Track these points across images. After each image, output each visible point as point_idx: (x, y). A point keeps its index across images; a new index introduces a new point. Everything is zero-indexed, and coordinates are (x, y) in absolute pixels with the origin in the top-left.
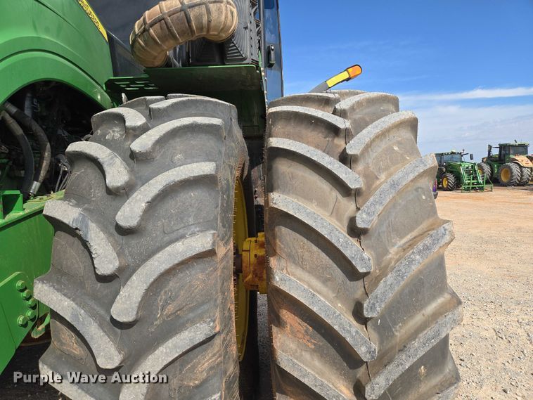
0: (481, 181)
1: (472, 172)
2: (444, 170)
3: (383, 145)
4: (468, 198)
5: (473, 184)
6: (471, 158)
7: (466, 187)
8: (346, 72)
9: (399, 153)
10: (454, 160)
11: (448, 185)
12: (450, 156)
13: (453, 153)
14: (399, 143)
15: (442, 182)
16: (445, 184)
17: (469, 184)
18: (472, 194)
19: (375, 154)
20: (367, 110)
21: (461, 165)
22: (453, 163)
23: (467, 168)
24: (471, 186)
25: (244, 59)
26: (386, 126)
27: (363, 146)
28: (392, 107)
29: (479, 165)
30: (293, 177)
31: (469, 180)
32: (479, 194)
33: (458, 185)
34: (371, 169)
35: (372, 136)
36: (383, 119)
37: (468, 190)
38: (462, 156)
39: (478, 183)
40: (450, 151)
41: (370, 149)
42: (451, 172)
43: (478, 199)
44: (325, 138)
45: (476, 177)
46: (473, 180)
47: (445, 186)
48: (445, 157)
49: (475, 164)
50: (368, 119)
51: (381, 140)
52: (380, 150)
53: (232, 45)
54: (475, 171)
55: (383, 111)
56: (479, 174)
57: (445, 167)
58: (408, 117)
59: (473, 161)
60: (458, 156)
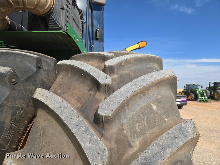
0: (206, 98)
1: (202, 94)
2: (190, 92)
3: (142, 103)
4: (201, 105)
5: (203, 99)
6: (202, 87)
7: (200, 100)
8: (138, 44)
9: (157, 113)
10: (194, 87)
11: (192, 98)
12: (192, 86)
13: (193, 85)
14: (158, 102)
15: (189, 97)
16: (190, 98)
17: (201, 99)
18: (202, 103)
19: (132, 113)
20: (135, 67)
21: (197, 90)
22: (194, 89)
23: (200, 91)
24: (202, 100)
25: (60, 29)
26: (145, 84)
27: (117, 106)
28: (156, 66)
29: (205, 91)
30: (43, 134)
31: (201, 97)
32: (205, 103)
33: (196, 98)
34: (125, 132)
35: (129, 95)
36: (143, 77)
37: (200, 101)
38: (198, 86)
39: (205, 99)
40: (192, 84)
41: (126, 108)
42: (193, 93)
43: (205, 106)
44: (89, 91)
45: (204, 96)
46: (203, 97)
47: (190, 99)
48: (190, 86)
49: (203, 90)
50: (133, 75)
51: (140, 98)
52: (138, 109)
53: (51, 18)
54: (203, 93)
55: (148, 68)
56: (205, 94)
57: (190, 90)
58: (167, 76)
59: (203, 89)
60: (196, 86)
